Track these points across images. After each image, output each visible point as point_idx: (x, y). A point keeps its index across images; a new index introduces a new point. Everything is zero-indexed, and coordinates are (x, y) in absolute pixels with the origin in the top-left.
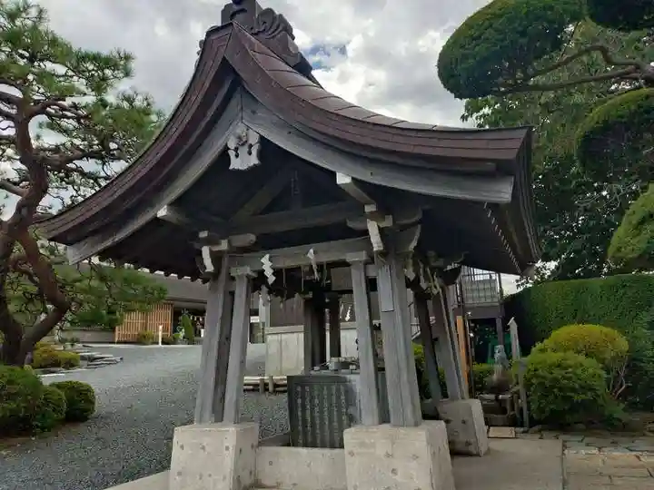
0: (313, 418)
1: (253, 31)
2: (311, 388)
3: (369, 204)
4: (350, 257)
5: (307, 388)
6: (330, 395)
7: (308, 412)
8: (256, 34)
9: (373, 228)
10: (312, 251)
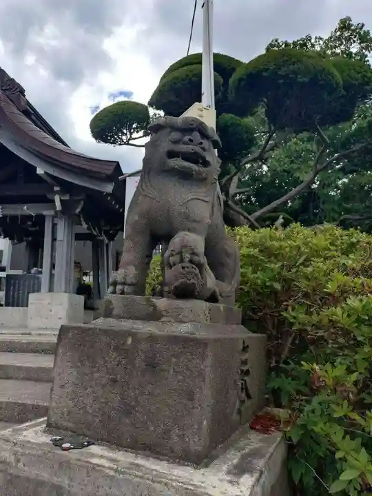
0: (18, 296)
1: (3, 88)
2: (19, 281)
3: (57, 186)
4: (45, 213)
5: (17, 281)
6: (29, 285)
7: (16, 293)
8: (5, 90)
9: (57, 198)
10: (25, 207)
